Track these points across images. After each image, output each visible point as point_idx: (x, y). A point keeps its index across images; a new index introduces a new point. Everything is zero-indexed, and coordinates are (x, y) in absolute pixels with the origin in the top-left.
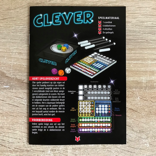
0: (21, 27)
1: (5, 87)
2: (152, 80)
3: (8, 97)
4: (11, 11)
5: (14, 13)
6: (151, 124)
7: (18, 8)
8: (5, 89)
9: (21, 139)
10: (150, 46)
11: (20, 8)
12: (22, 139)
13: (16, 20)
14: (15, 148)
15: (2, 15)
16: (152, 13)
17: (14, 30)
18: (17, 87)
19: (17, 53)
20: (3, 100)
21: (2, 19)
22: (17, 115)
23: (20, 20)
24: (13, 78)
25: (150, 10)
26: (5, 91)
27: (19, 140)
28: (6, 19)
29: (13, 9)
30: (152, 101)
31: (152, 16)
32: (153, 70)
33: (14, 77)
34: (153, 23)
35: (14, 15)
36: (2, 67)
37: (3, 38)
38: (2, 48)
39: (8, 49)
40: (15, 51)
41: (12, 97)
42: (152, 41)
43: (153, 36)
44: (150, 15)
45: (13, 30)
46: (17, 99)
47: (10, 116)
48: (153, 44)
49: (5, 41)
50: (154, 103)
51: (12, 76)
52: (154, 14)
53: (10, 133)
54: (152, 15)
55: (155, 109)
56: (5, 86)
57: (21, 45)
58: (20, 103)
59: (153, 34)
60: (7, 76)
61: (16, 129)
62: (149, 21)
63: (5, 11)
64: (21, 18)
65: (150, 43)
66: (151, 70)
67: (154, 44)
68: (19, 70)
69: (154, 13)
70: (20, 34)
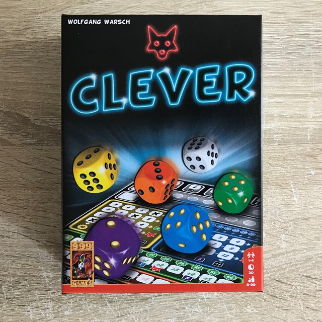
0: (55, 41)
1: (29, 141)
2: (270, 130)
3: (36, 158)
4: (39, 15)
5: (44, 19)
6: (269, 201)
7: (49, 10)
8: (30, 144)
9: (56, 227)
10: (268, 73)
11: (54, 11)
12: (58, 226)
13: (46, 30)
14: (47, 241)
15: (24, 23)
16: (271, 19)
17: (45, 47)
18: (49, 142)
19: (49, 86)
20: (26, 164)
21: (23, 29)
22: (50, 188)
23: (53, 30)
24: (43, 127)
25: (268, 14)
26: (30, 148)
27: (52, 227)
28: (31, 28)
29: (41, 13)
30: (270, 164)
31: (272, 25)
32: (273, 113)
33: (45, 124)
34: (273, 35)
35: (43, 22)
36: (24, 108)
37: (25, 61)
38: (24, 77)
39: (35, 79)
40: (45, 82)
41: (42, 158)
42: (270, 66)
43: (273, 57)
44: (268, 23)
45: (42, 47)
46: (51, 160)
47: (38, 189)
48: (273, 70)
49: (29, 65)
50: (273, 166)
51: (41, 123)
52: (274, 22)
53: (38, 217)
54: (271, 23)
55: (275, 177)
56: (30, 139)
57: (56, 72)
58: (55, 168)
59: (272, 55)
60: (32, 124)
61: (48, 211)
62: (266, 32)
63: (28, 16)
64: (56, 28)
65: (268, 68)
66: (270, 113)
67: (275, 70)
68: (51, 113)
69: (275, 19)
70: (54, 55)
